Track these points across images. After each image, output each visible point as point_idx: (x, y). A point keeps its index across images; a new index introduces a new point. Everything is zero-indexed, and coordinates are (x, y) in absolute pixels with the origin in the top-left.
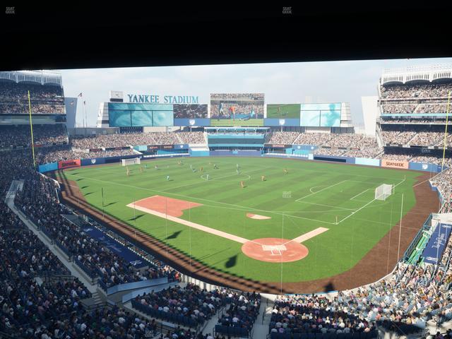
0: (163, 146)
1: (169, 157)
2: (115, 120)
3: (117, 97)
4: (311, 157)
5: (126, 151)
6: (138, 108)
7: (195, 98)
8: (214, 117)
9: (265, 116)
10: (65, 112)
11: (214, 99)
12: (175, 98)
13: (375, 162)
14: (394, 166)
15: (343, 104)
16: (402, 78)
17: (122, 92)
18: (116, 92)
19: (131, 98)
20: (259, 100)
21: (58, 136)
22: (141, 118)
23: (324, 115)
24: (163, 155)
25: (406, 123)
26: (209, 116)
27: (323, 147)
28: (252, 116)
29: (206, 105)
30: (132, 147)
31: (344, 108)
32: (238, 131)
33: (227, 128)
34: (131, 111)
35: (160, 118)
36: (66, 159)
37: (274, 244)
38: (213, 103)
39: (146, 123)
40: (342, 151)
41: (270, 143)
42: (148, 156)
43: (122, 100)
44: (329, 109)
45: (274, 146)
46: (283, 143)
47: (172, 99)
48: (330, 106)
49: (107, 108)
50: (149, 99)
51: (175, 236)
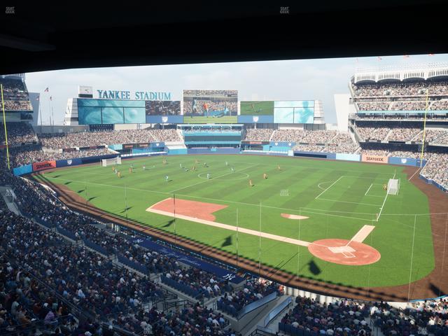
0: (138, 144)
1: (147, 155)
2: (84, 116)
3: (86, 93)
4: (291, 153)
5: (101, 151)
6: (108, 105)
7: (168, 95)
8: (187, 114)
9: (239, 113)
10: (31, 109)
11: (187, 96)
12: (146, 94)
13: (355, 157)
14: (374, 161)
15: (317, 102)
16: (374, 77)
17: (91, 87)
18: (85, 87)
19: (101, 93)
20: (232, 97)
21: (25, 135)
22: (112, 115)
23: (297, 112)
24: (140, 154)
25: (381, 120)
26: (182, 113)
27: (301, 143)
28: (225, 113)
29: (179, 102)
30: (107, 146)
31: (317, 105)
32: (213, 128)
33: (202, 125)
34: (101, 107)
35: (132, 115)
36: (39, 160)
37: (339, 246)
38: (185, 99)
39: (118, 120)
40: (321, 147)
41: (246, 140)
42: (125, 155)
43: (91, 96)
44: (302, 106)
45: (251, 143)
46: (260, 140)
47: (144, 95)
48: (304, 103)
49: (76, 104)
50: (119, 95)
51: (228, 242)
